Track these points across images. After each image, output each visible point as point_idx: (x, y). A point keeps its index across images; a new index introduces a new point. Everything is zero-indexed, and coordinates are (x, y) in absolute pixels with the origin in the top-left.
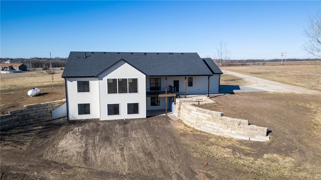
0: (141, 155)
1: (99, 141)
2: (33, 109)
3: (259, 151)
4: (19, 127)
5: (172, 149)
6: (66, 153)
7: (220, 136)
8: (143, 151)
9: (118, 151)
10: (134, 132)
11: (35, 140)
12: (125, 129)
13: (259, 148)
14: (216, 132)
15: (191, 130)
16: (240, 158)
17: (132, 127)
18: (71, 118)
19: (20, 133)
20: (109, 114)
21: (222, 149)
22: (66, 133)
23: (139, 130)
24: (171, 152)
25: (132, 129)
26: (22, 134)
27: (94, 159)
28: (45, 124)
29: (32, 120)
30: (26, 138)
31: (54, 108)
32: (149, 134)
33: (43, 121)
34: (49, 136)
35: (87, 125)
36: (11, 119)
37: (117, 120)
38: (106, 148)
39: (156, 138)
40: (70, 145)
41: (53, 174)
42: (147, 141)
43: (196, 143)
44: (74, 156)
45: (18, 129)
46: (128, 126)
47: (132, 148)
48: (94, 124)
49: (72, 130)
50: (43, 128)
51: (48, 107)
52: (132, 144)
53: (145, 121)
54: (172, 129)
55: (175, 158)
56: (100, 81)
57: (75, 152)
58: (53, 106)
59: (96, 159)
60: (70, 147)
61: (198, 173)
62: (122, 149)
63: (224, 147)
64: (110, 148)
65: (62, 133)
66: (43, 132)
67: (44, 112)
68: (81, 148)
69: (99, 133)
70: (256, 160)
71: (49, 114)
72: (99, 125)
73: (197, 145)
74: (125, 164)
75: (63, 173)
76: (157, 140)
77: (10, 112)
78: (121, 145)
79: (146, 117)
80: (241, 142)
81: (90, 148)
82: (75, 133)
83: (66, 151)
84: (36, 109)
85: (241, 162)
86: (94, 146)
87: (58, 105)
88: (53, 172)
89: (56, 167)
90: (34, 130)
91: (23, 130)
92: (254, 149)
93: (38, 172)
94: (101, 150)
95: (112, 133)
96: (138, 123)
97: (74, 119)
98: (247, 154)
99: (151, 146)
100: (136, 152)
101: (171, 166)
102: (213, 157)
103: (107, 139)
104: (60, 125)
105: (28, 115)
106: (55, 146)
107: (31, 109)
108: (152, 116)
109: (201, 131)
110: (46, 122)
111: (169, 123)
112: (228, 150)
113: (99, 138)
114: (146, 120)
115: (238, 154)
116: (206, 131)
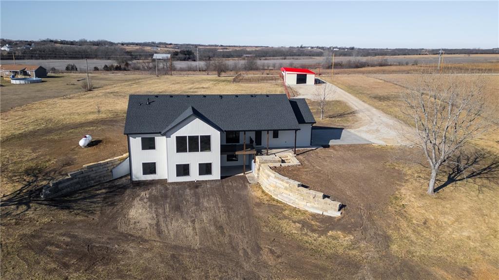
0: (212, 228)
1: (169, 211)
2: (94, 169)
3: (327, 227)
4: (81, 190)
5: (243, 222)
6: (139, 224)
7: (296, 207)
8: (215, 225)
9: (189, 223)
10: (206, 200)
11: (104, 207)
12: (196, 195)
13: (328, 224)
14: (292, 203)
15: (268, 199)
16: (306, 234)
17: (204, 192)
18: (134, 179)
19: (85, 198)
20: (178, 175)
21: (293, 224)
22: (133, 199)
23: (211, 197)
24: (242, 226)
25: (204, 195)
26: (88, 200)
27: (167, 232)
28: (107, 186)
29: (93, 182)
30: (94, 205)
31: (115, 165)
32: (222, 203)
33: (104, 181)
34: (116, 204)
35: (154, 188)
36: (72, 182)
37: (187, 182)
38: (177, 220)
39: (229, 208)
40: (141, 215)
41: (132, 247)
42: (220, 212)
43: (269, 216)
44: (147, 228)
45: (80, 193)
46: (200, 190)
47: (203, 221)
48: (162, 188)
49: (139, 195)
50: (107, 193)
51: (108, 165)
52: (204, 216)
53: (218, 183)
54: (248, 196)
55: (245, 232)
56: (168, 138)
57: (148, 225)
58: (113, 164)
59: (169, 232)
60: (141, 217)
61: (263, 248)
62: (193, 222)
63: (294, 222)
64: (182, 220)
65: (128, 199)
66: (109, 197)
67: (105, 172)
68: (152, 219)
69: (168, 201)
70: (319, 237)
71: (110, 174)
72: (167, 189)
73: (269, 218)
74: (197, 238)
75: (141, 246)
76: (230, 211)
77: (70, 175)
78: (193, 217)
79: (220, 178)
80: (314, 216)
81: (161, 219)
82: (143, 200)
83: (138, 222)
84: (96, 168)
85: (305, 238)
86: (165, 217)
87: (119, 162)
88: (132, 245)
89: (133, 241)
90: (98, 194)
91: (87, 195)
92: (323, 224)
93: (118, 245)
94: (173, 222)
95: (183, 201)
96: (211, 188)
97: (137, 180)
98: (313, 231)
99: (222, 218)
100: (208, 225)
101: (240, 240)
102: (282, 232)
103: (177, 208)
104: (124, 188)
105: (88, 176)
106: (126, 216)
107: (91, 170)
108: (228, 177)
109: (277, 201)
110: (107, 184)
111: (246, 187)
112: (298, 225)
113: (169, 207)
114: (220, 182)
115: (306, 230)
116: (283, 201)
